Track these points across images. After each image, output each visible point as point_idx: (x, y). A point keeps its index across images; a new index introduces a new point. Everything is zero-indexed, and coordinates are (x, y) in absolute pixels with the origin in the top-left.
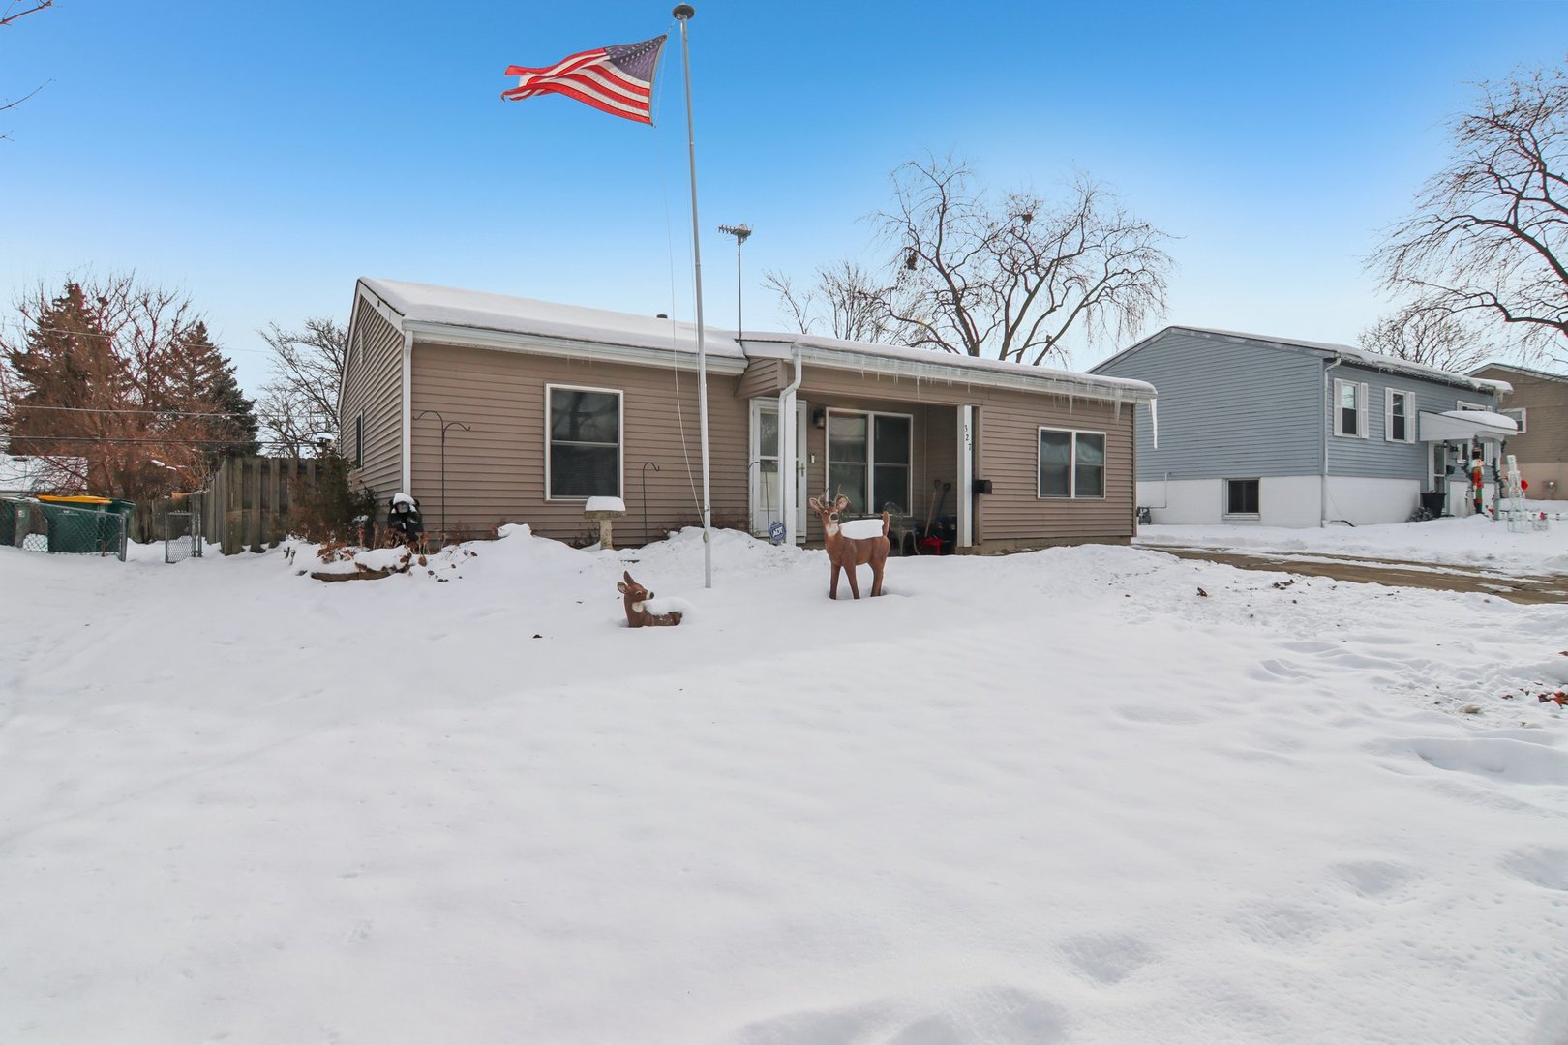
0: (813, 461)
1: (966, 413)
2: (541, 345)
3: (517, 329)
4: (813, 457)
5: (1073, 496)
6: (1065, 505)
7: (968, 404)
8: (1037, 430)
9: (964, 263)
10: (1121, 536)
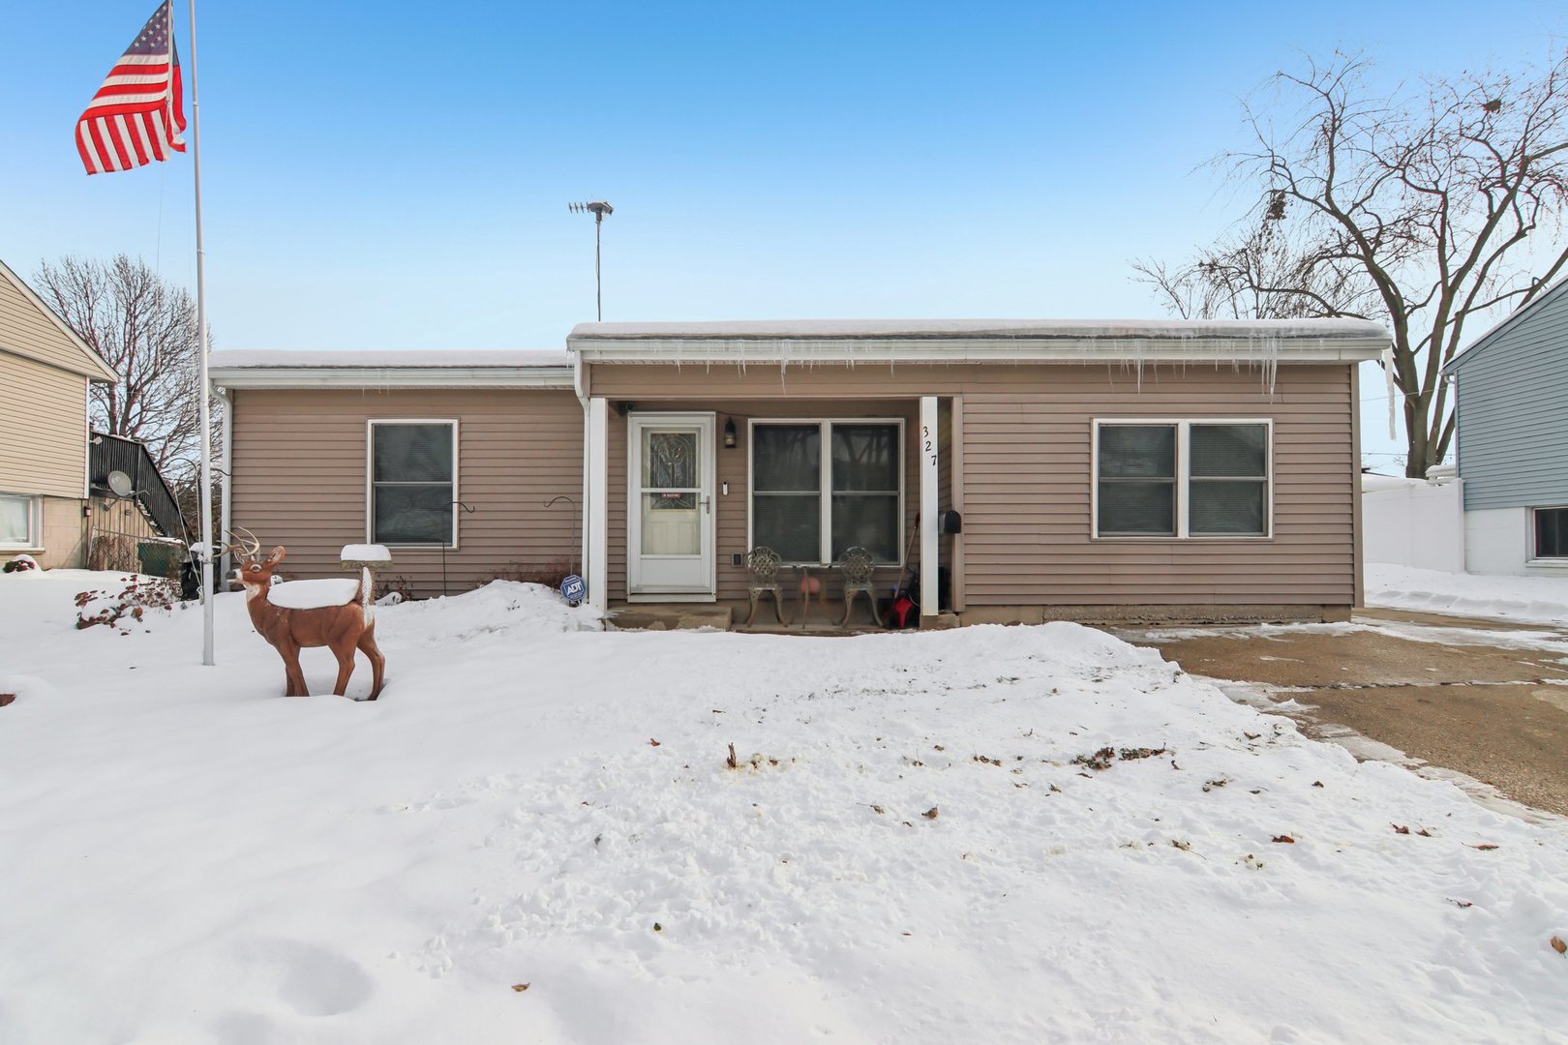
0: (725, 493)
1: (929, 407)
2: (336, 378)
3: (309, 364)
4: (725, 487)
5: (1183, 532)
6: (1167, 550)
7: (929, 394)
8: (1090, 425)
9: (1372, 194)
10: (1323, 605)
